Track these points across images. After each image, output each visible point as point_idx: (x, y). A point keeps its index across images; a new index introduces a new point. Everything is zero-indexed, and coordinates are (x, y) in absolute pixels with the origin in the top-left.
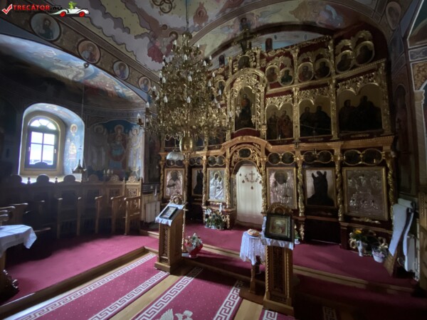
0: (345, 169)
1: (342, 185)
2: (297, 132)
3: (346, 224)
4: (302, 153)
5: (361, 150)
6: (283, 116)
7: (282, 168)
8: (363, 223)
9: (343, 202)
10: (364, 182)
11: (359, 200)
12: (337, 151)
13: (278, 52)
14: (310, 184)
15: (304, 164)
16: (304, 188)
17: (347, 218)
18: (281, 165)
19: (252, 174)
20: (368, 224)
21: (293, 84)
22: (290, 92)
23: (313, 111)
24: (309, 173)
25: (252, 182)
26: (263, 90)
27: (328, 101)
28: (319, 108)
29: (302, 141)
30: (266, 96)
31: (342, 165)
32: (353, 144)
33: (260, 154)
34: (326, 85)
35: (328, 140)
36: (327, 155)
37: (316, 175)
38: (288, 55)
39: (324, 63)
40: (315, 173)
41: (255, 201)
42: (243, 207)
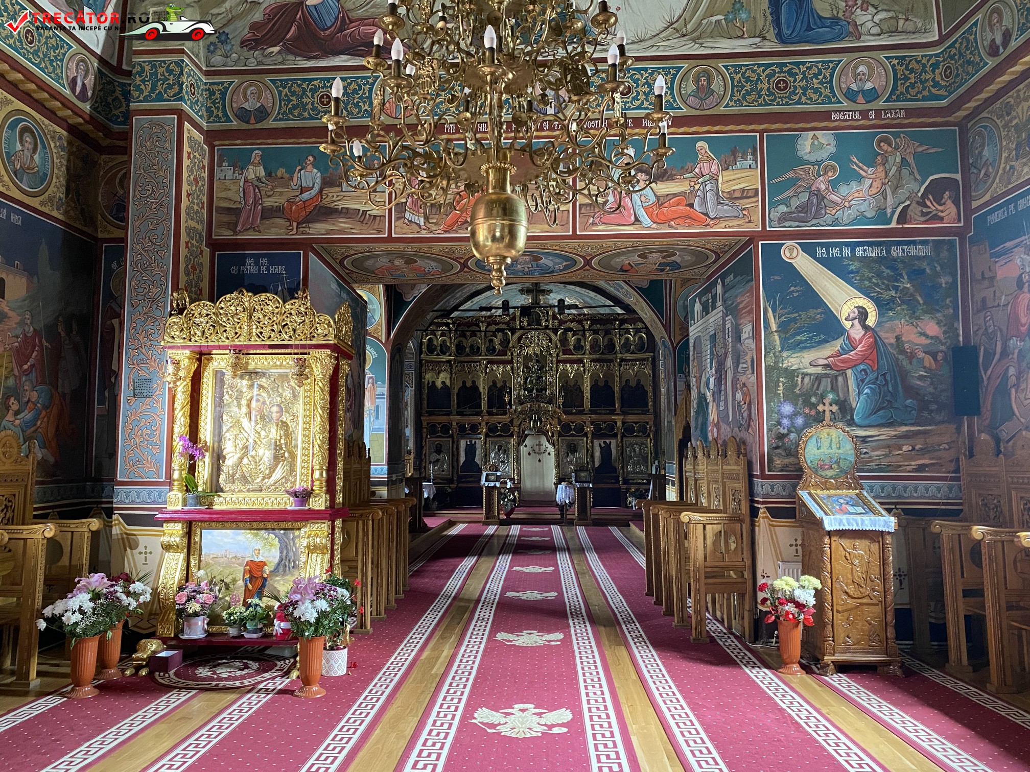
0: (625, 439)
1: (622, 454)
2: (587, 404)
3: (625, 486)
4: (592, 423)
5: (636, 423)
6: (575, 385)
7: (574, 438)
8: (637, 484)
9: (623, 467)
10: (637, 450)
11: (634, 464)
12: (619, 424)
13: (570, 317)
14: (597, 454)
15: (593, 434)
16: (592, 456)
17: (626, 481)
18: (573, 435)
19: (540, 445)
20: (640, 484)
21: (584, 354)
22: (580, 361)
23: (601, 384)
24: (596, 443)
25: (540, 454)
26: (555, 355)
27: (613, 376)
28: (606, 382)
29: (592, 412)
30: (558, 362)
31: (623, 436)
32: (631, 418)
33: (553, 423)
34: (611, 361)
35: (613, 412)
36: (612, 426)
37: (603, 445)
38: (580, 322)
39: (611, 340)
40: (602, 442)
41: (542, 476)
42: (528, 484)
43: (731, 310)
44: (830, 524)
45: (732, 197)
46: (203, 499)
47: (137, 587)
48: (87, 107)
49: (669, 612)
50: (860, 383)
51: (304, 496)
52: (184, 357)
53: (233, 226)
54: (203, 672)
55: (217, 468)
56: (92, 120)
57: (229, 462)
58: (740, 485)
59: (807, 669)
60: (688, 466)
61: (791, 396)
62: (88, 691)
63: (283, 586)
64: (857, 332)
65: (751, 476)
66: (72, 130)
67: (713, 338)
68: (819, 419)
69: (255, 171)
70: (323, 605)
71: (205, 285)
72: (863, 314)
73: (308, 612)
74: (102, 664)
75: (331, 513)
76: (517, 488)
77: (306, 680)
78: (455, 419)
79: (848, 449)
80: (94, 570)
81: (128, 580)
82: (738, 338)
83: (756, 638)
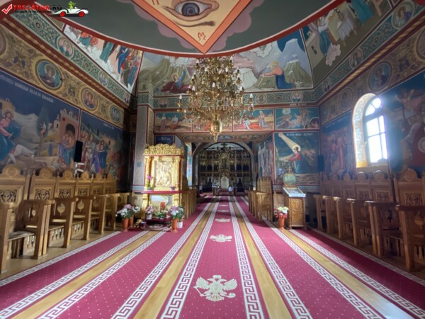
0: (244, 177)
1: (243, 180)
2: (236, 169)
3: (244, 188)
4: (237, 174)
5: (246, 174)
6: (233, 165)
7: (233, 177)
8: (247, 187)
9: (244, 183)
10: (247, 180)
11: (246, 183)
12: (243, 174)
13: (232, 150)
15: (237, 176)
16: (237, 181)
17: (244, 186)
19: (225, 178)
21: (235, 158)
22: (234, 160)
23: (239, 165)
24: (238, 178)
25: (225, 180)
27: (241, 163)
29: (237, 171)
30: (229, 160)
32: (245, 172)
33: (228, 173)
34: (241, 160)
35: (241, 171)
36: (241, 174)
38: (234, 151)
41: (226, 185)
42: (223, 187)
43: (267, 148)
44: (290, 195)
45: (268, 123)
46: (152, 189)
47: (137, 208)
48: (128, 104)
49: (254, 215)
50: (297, 164)
51: (174, 188)
52: (148, 157)
53: (159, 130)
54: (151, 227)
55: (155, 182)
56: (129, 107)
57: (157, 181)
58: (270, 187)
59: (285, 228)
60: (258, 182)
61: (281, 167)
62: (126, 230)
63: (169, 208)
64: (296, 153)
65: (272, 185)
66: (125, 109)
67: (263, 154)
68: (287, 172)
69: (164, 118)
70: (177, 212)
71: (153, 142)
72: (297, 149)
73: (174, 213)
74: (129, 224)
75: (180, 192)
76: (220, 188)
77: (173, 229)
78: (207, 173)
79: (294, 179)
80: (128, 203)
81: (135, 206)
82: (269, 154)
83: (274, 221)
